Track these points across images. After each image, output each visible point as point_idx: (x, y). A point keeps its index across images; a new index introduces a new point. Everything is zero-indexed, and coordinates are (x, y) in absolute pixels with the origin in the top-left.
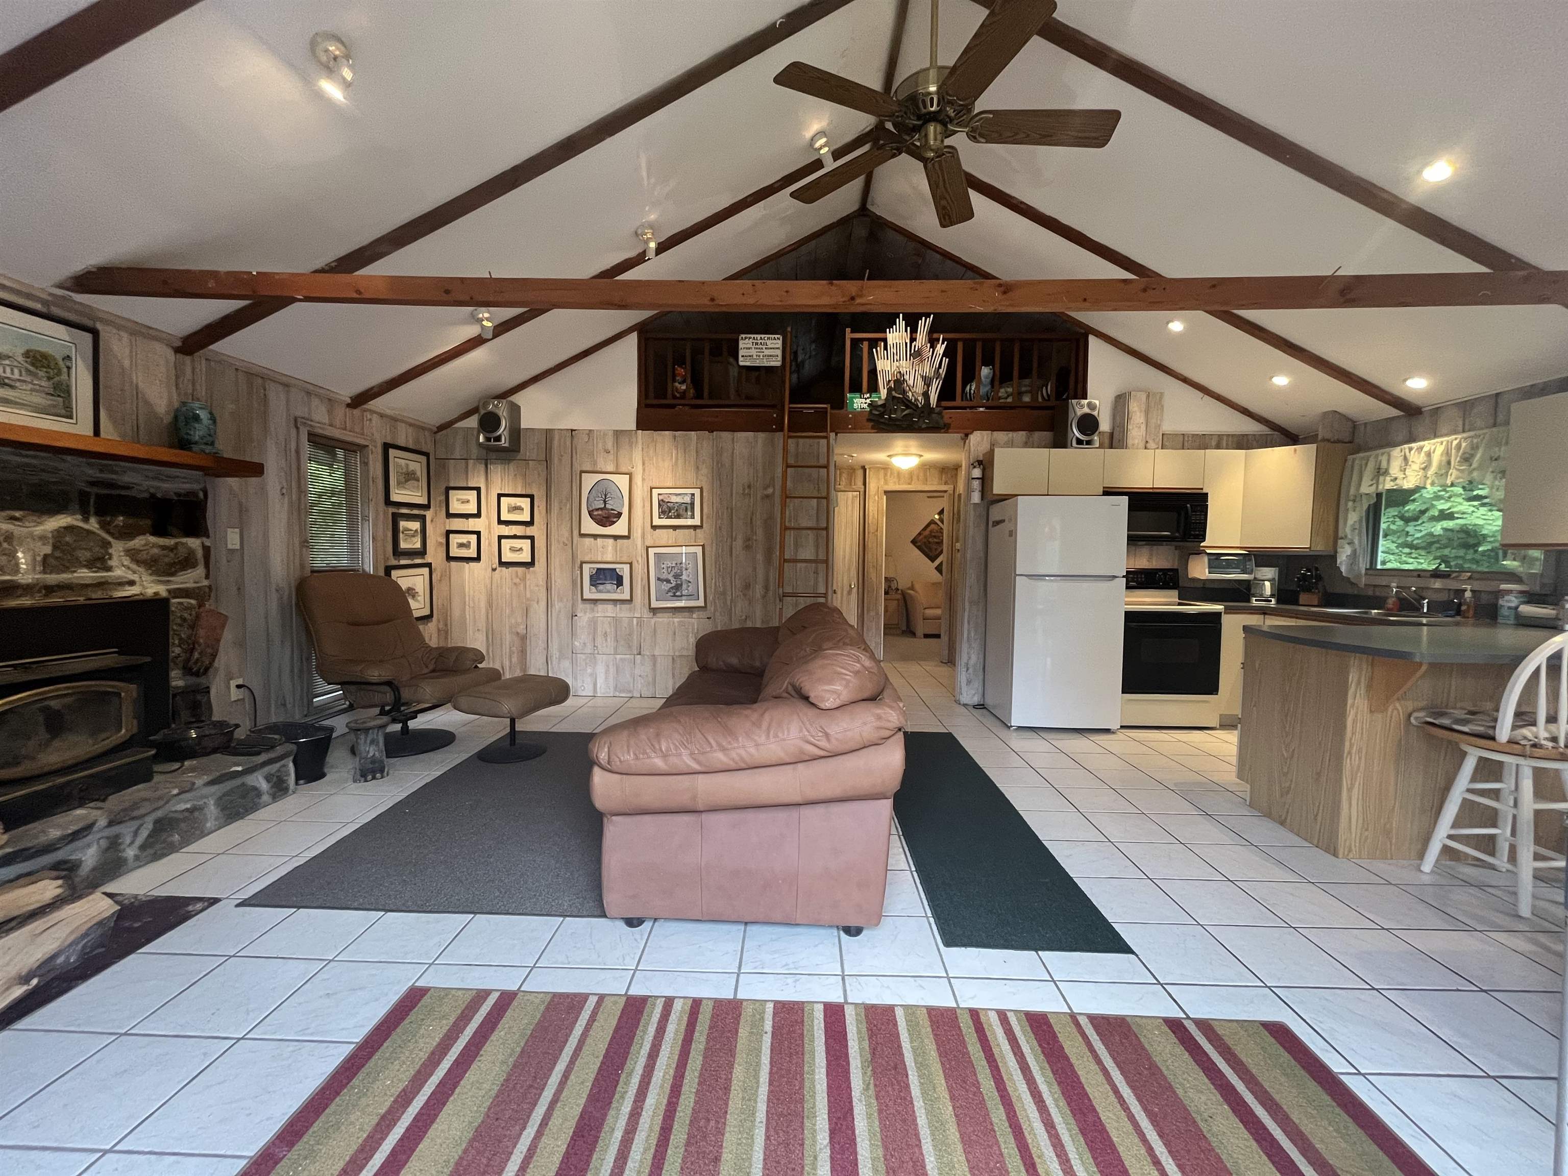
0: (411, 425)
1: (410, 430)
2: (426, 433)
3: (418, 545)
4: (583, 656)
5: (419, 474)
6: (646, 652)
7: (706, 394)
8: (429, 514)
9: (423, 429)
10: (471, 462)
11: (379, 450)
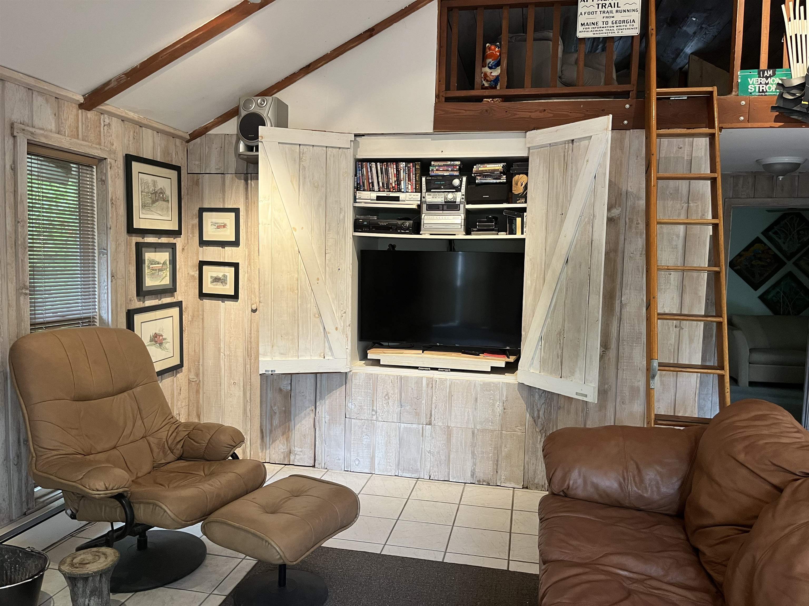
0: (159, 131)
1: (158, 138)
2: (178, 141)
3: (166, 281)
4: (359, 423)
5: (168, 193)
6: (438, 423)
7: (528, 81)
8: (179, 242)
9: (174, 136)
10: (228, 177)
11: (121, 163)
